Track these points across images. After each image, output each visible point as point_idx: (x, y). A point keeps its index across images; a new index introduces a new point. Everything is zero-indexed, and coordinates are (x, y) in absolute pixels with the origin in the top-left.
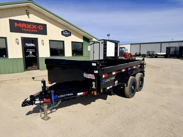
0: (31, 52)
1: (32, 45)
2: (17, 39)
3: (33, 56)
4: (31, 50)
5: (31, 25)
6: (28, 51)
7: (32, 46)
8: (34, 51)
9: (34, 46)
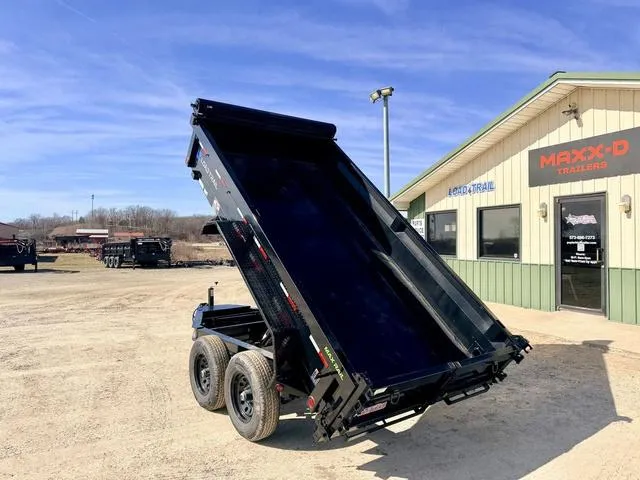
0: (581, 247)
1: (588, 220)
2: (544, 206)
3: (587, 260)
4: (582, 238)
5: (584, 150)
6: (574, 240)
7: (588, 222)
8: (592, 240)
9: (594, 222)
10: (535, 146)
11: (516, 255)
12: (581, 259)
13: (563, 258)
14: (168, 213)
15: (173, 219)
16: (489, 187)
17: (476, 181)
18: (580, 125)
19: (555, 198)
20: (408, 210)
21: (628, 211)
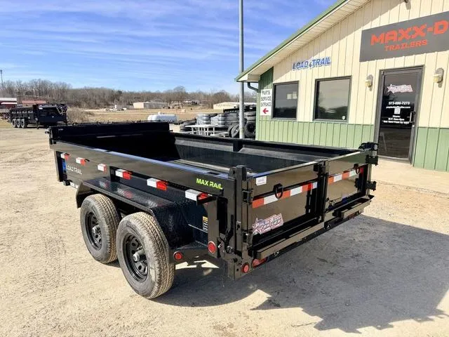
0: (397, 111)
2: (370, 77)
3: (402, 121)
4: (399, 103)
5: (409, 30)
6: (392, 105)
7: (406, 90)
8: (407, 105)
9: (411, 90)
10: (367, 27)
11: (344, 117)
12: (396, 120)
13: (382, 119)
14: (64, 85)
15: (68, 90)
16: (327, 62)
17: (316, 57)
18: (409, 7)
19: (380, 71)
20: (259, 82)
21: (440, 82)
